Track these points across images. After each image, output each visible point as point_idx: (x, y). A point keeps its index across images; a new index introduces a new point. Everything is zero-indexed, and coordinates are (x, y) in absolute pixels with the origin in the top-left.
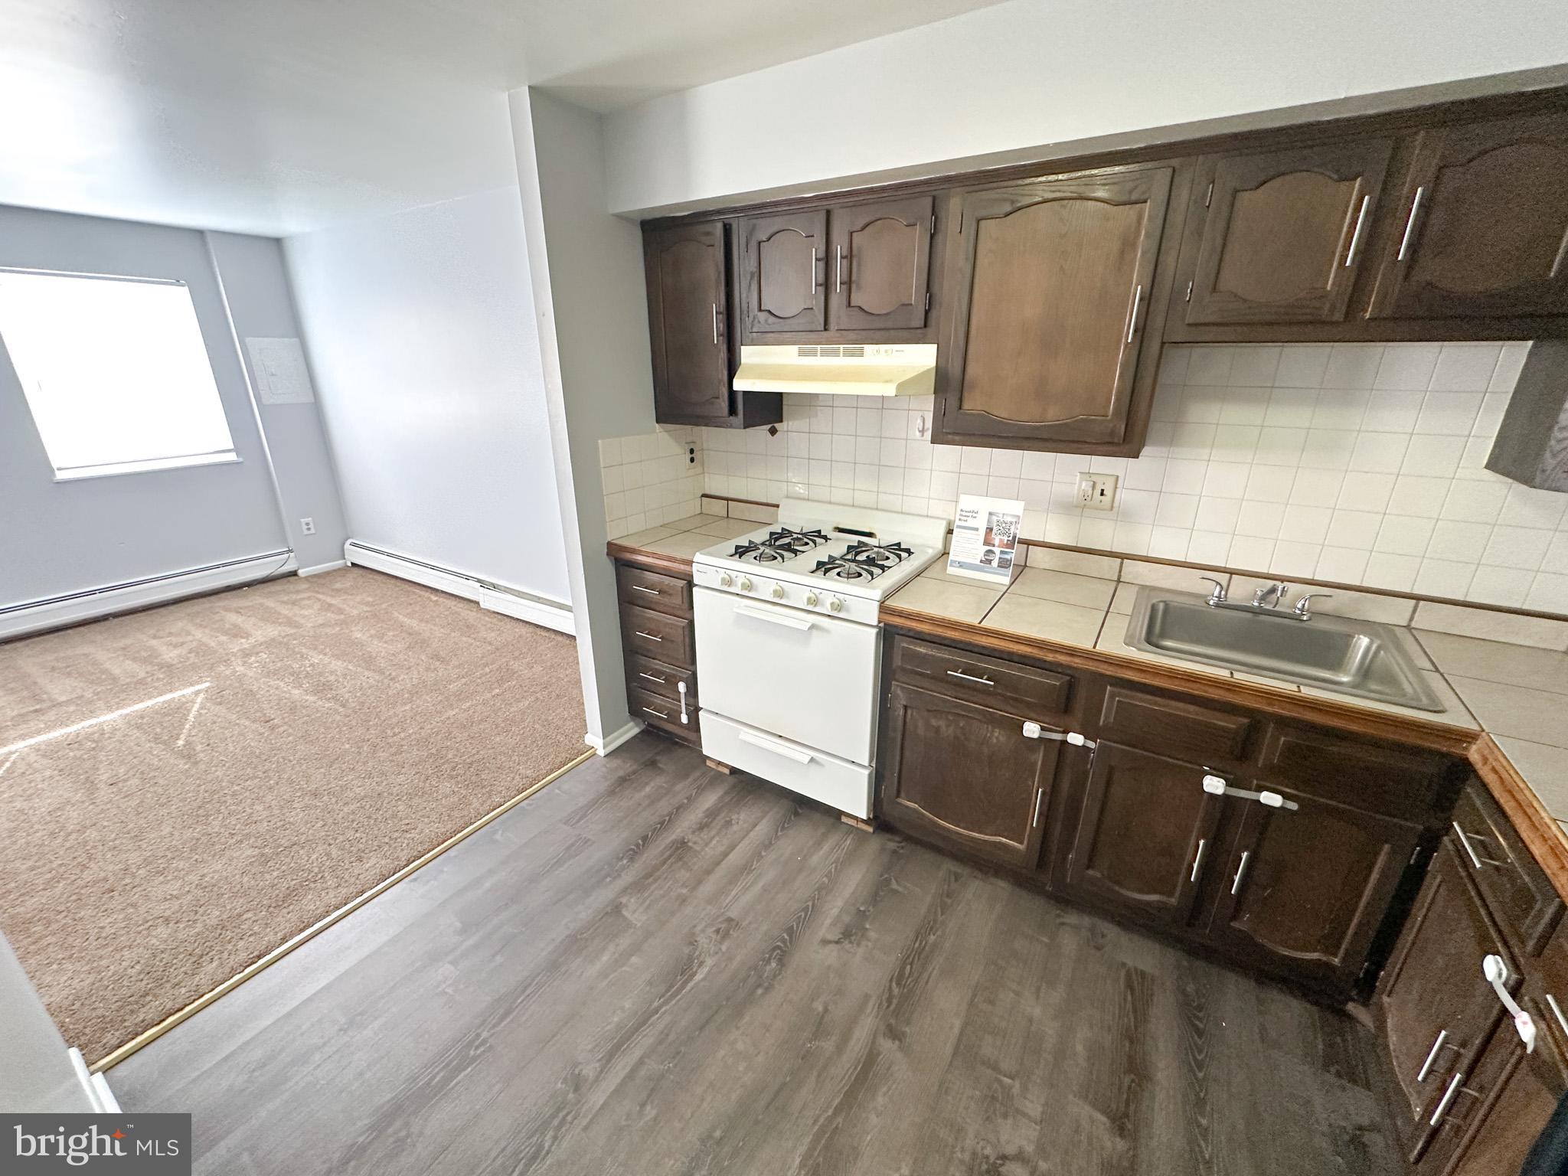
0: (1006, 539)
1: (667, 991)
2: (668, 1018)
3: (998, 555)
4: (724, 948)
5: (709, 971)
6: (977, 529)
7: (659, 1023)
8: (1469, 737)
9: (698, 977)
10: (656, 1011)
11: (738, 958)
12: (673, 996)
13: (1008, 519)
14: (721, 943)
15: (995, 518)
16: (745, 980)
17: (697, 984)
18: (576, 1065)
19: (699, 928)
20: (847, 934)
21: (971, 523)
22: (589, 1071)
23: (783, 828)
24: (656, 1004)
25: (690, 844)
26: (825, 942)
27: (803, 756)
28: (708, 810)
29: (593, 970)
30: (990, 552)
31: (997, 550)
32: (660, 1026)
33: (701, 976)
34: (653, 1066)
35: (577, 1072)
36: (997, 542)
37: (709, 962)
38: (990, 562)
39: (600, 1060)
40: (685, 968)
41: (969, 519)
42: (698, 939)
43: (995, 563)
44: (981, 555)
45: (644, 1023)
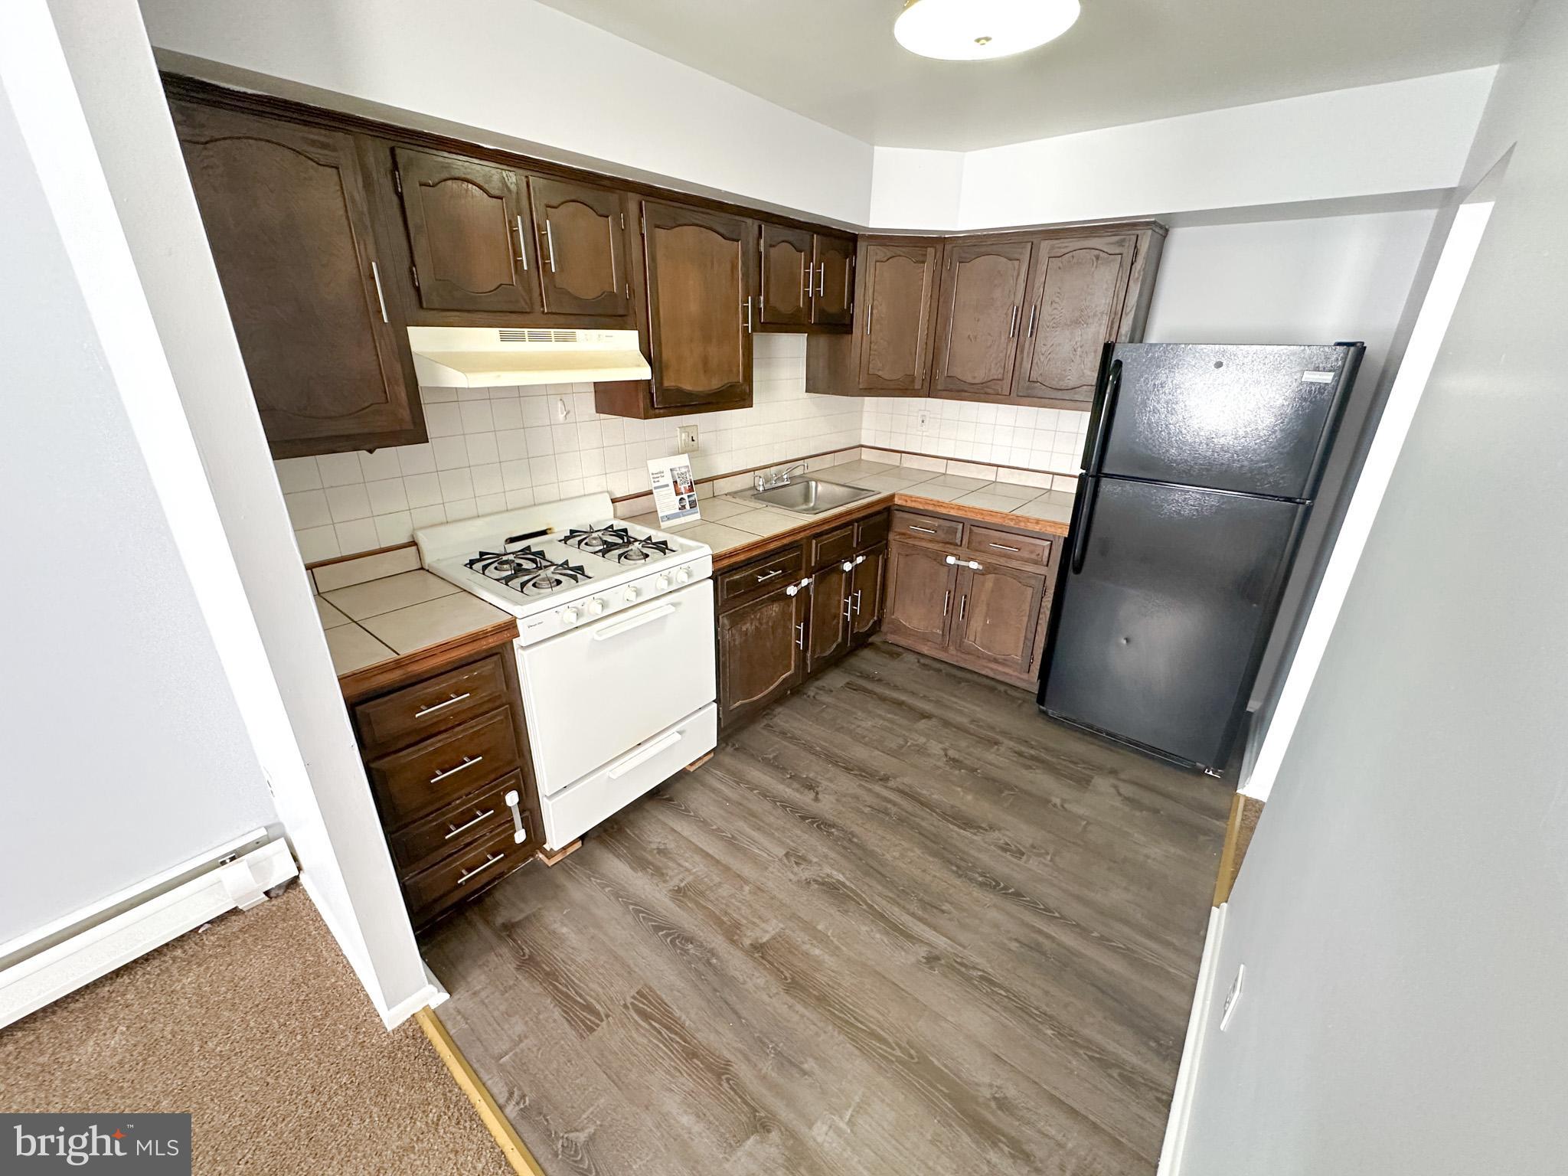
0: (687, 485)
1: (854, 900)
2: (879, 899)
3: (686, 498)
4: (815, 860)
5: (837, 870)
6: (667, 486)
7: (881, 904)
8: (892, 497)
9: (841, 878)
10: (871, 907)
11: (825, 850)
12: (858, 895)
13: (683, 470)
14: (810, 862)
15: (675, 473)
16: (845, 848)
17: (847, 879)
18: (919, 962)
19: (792, 877)
20: (811, 788)
21: (663, 482)
22: (922, 951)
23: (687, 810)
24: (865, 907)
25: (682, 885)
26: (816, 799)
27: (672, 737)
28: (632, 868)
29: (830, 961)
30: (681, 499)
31: (685, 496)
32: (884, 902)
33: (841, 876)
34: (914, 907)
35: (924, 961)
36: (683, 491)
37: (828, 870)
38: (684, 507)
39: (914, 944)
40: (832, 890)
41: (660, 479)
42: (804, 878)
43: (688, 507)
44: (678, 505)
45: (882, 916)
